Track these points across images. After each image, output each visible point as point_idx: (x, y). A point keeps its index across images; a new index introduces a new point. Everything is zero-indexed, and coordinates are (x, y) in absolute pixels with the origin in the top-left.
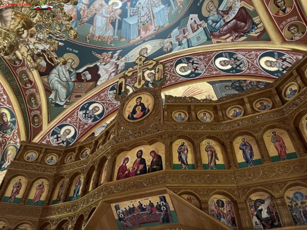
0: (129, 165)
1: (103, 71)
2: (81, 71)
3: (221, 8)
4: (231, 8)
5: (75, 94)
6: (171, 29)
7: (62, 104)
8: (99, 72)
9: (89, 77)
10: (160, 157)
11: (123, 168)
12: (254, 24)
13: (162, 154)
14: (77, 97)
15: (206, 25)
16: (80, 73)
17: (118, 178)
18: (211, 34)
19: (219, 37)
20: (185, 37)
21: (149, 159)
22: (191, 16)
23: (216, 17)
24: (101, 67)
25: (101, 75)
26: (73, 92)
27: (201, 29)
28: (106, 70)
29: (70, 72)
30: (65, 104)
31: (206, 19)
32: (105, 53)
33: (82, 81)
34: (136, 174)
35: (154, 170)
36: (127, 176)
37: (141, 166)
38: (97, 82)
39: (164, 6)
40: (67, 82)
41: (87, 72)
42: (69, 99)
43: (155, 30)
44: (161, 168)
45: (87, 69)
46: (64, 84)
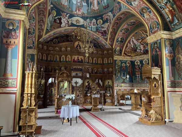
0: (76, 59)
1: (63, 21)
2: (56, 18)
3: (102, 25)
4: (104, 28)
5: (53, 27)
6: (87, 18)
7: (49, 29)
8: (62, 21)
9: (58, 21)
10: (82, 60)
11: (74, 60)
12: (106, 35)
13: (83, 59)
14: (54, 28)
15: (97, 26)
16: (56, 19)
17: (73, 62)
18: (97, 30)
19: (98, 32)
20: (91, 25)
21: (80, 60)
22: (94, 19)
23: (100, 26)
24: (62, 19)
25: (62, 23)
26: (52, 26)
27: (95, 26)
28: (64, 21)
29: (53, 18)
30: (50, 29)
31: (98, 25)
32: (64, 13)
33: (56, 22)
34: (77, 62)
35: (81, 62)
36: (75, 62)
37: (78, 61)
38: (61, 25)
39: (86, 5)
40: (51, 21)
41: (58, 19)
42: (51, 28)
43: (82, 13)
44: (83, 62)
45: (58, 18)
46: (50, 22)
